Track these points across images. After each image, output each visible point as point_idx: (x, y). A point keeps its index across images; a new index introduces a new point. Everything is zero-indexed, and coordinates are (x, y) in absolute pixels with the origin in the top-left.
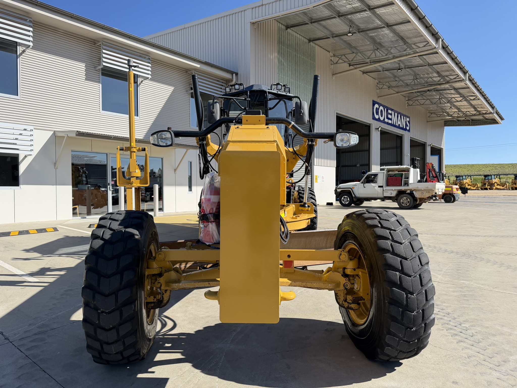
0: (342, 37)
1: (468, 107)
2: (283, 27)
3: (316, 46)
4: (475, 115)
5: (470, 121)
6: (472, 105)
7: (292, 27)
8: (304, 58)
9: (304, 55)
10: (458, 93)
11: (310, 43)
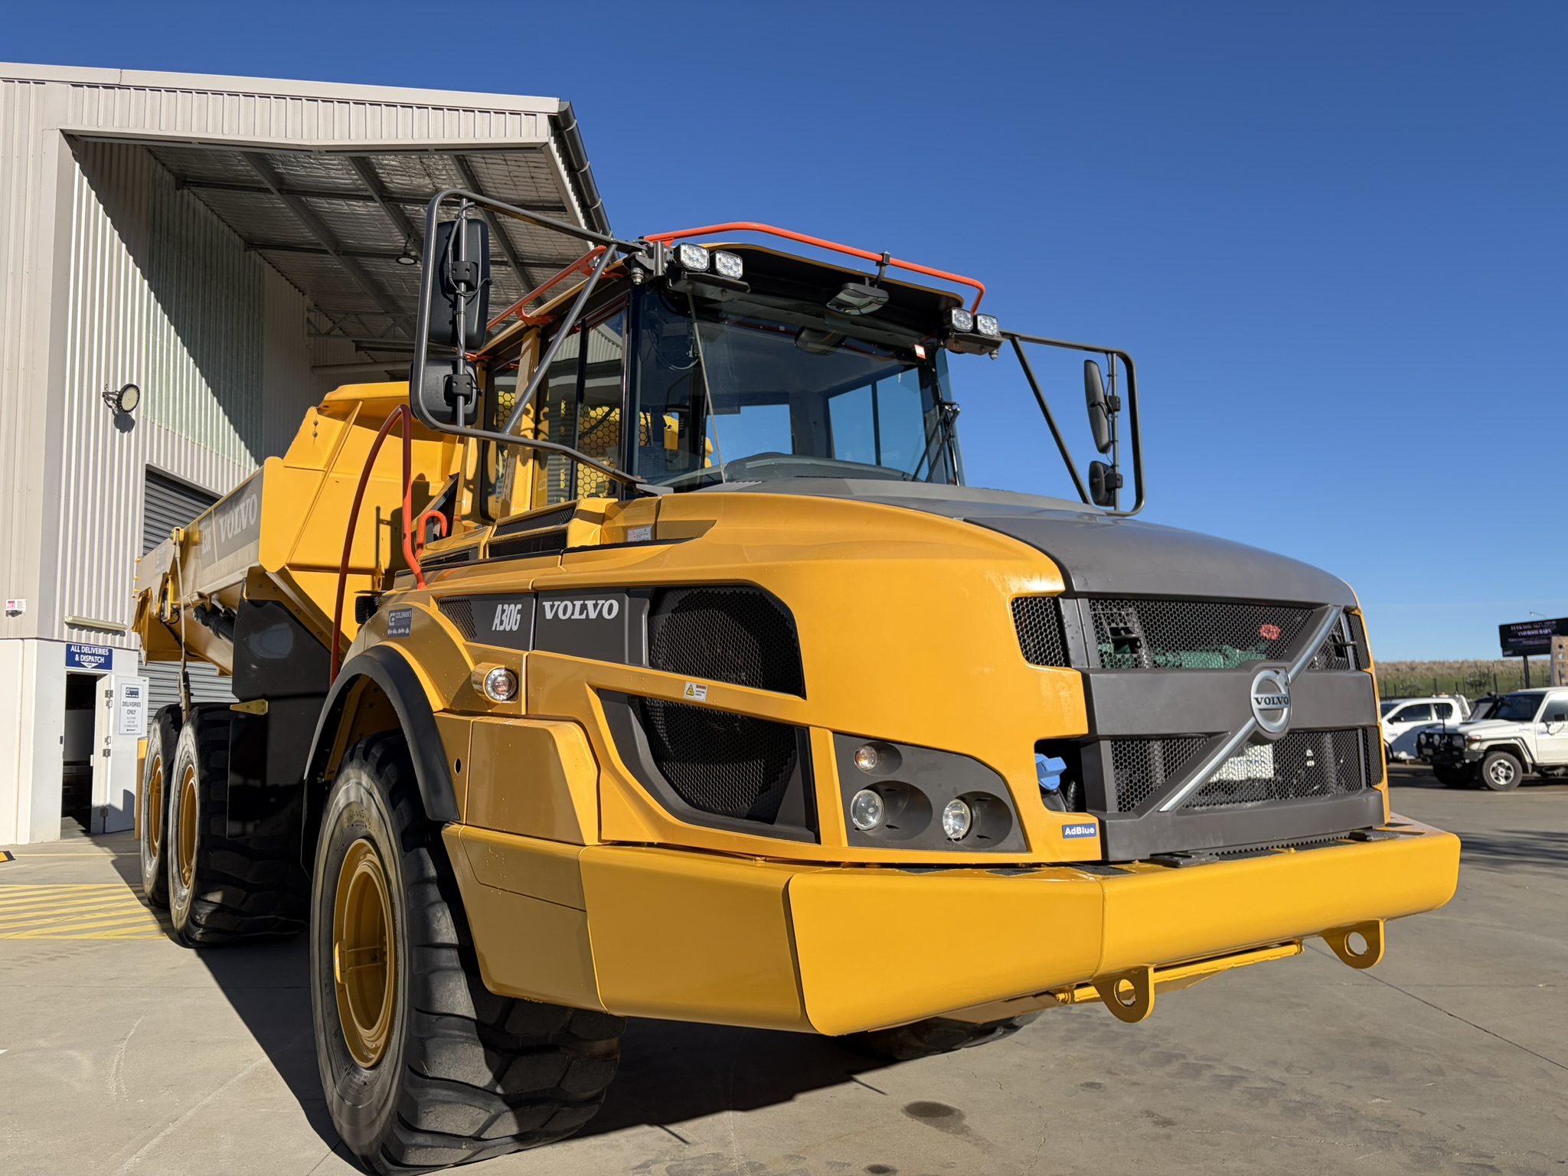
0: (364, 261)
2: (169, 178)
3: (267, 264)
7: (199, 185)
8: (231, 295)
9: (231, 287)
11: (248, 253)
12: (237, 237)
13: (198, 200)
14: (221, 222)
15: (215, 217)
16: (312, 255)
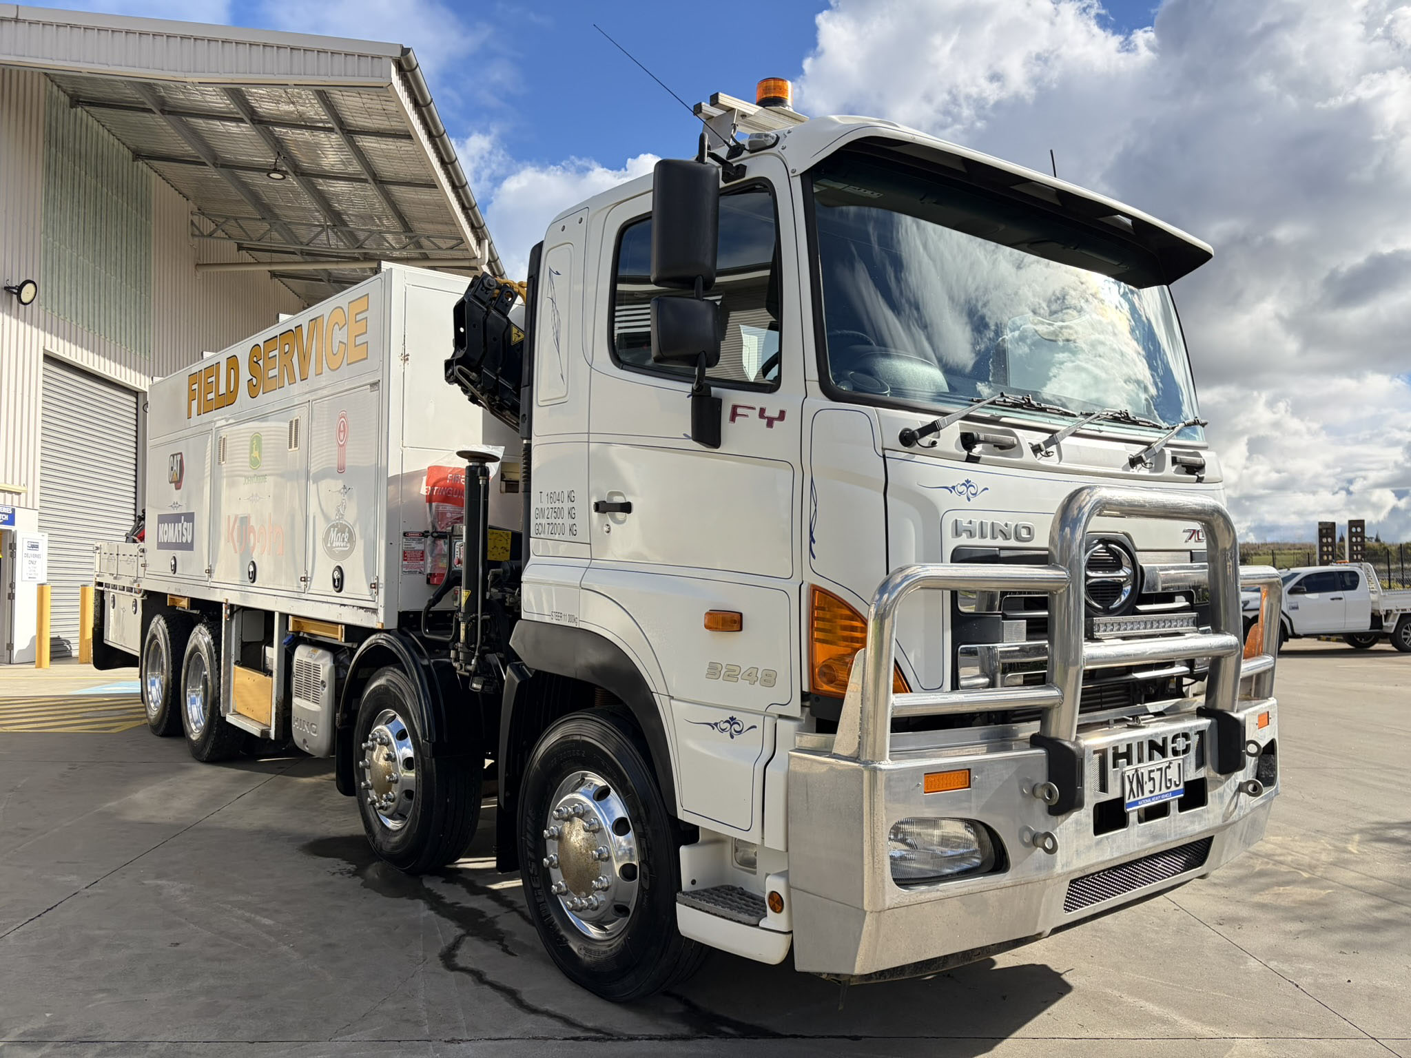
0: (240, 173)
2: (64, 99)
3: (154, 173)
7: (91, 104)
8: (120, 200)
9: (120, 194)
11: (136, 163)
12: (126, 149)
13: (90, 117)
14: (111, 136)
15: (106, 132)
16: (194, 166)
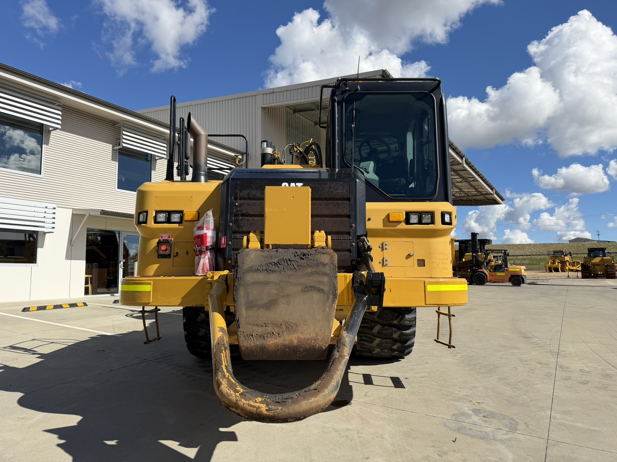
1: (469, 187)
2: (291, 111)
3: (322, 129)
4: (476, 195)
5: (472, 200)
6: (473, 186)
7: (299, 111)
9: (311, 137)
10: (457, 174)
11: (316, 126)
12: (312, 122)
13: (300, 115)
14: (307, 119)
15: (305, 118)
